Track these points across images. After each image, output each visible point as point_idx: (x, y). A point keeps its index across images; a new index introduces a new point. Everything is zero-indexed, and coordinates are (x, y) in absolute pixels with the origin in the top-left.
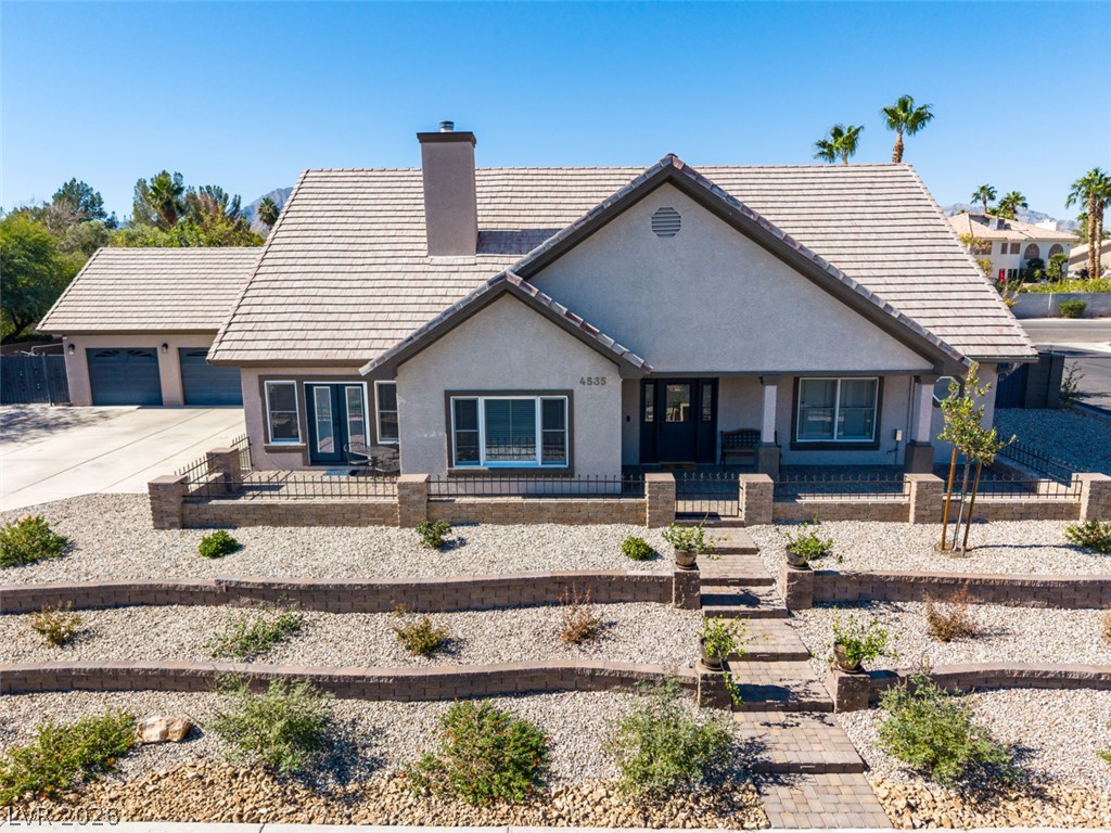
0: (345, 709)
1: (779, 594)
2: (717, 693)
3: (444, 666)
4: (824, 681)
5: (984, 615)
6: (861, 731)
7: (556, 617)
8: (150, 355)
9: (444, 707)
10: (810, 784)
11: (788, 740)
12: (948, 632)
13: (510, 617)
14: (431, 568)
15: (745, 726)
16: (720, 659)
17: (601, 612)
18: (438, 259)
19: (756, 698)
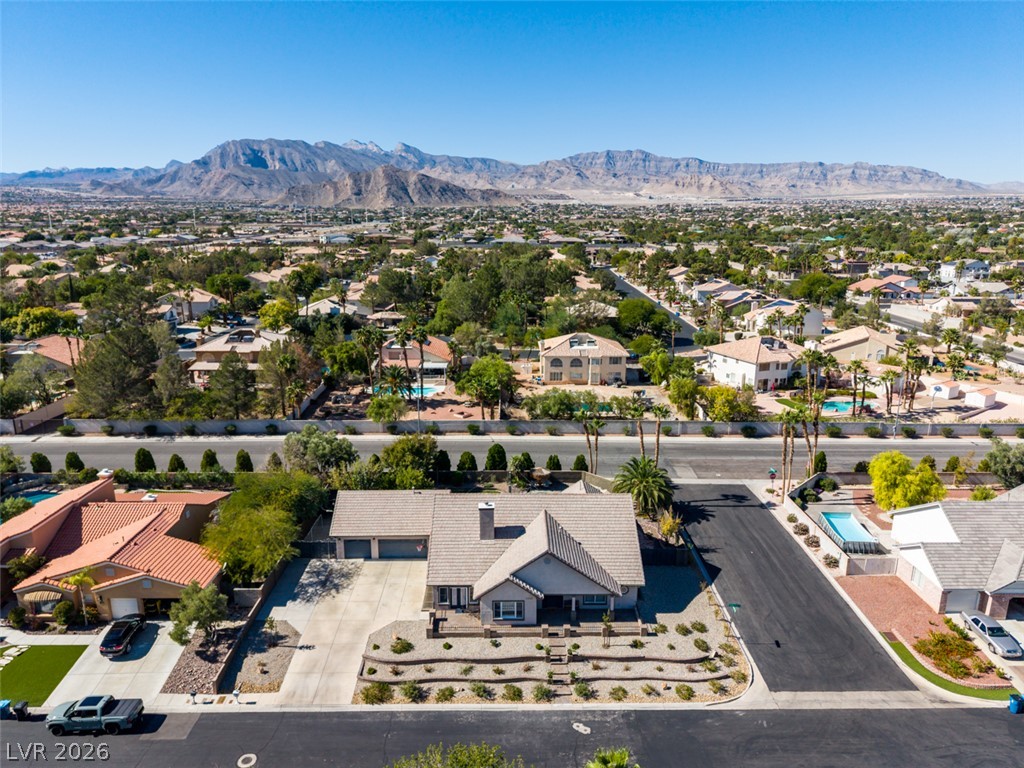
0: (487, 685)
1: (566, 659)
2: (550, 682)
3: (502, 677)
4: (568, 679)
5: (602, 664)
6: (572, 688)
7: (522, 665)
8: (369, 541)
9: (504, 685)
10: (562, 697)
11: (561, 690)
12: (596, 668)
13: (513, 665)
14: (496, 653)
15: (553, 688)
16: (551, 675)
17: (531, 664)
18: (483, 541)
19: (556, 682)
